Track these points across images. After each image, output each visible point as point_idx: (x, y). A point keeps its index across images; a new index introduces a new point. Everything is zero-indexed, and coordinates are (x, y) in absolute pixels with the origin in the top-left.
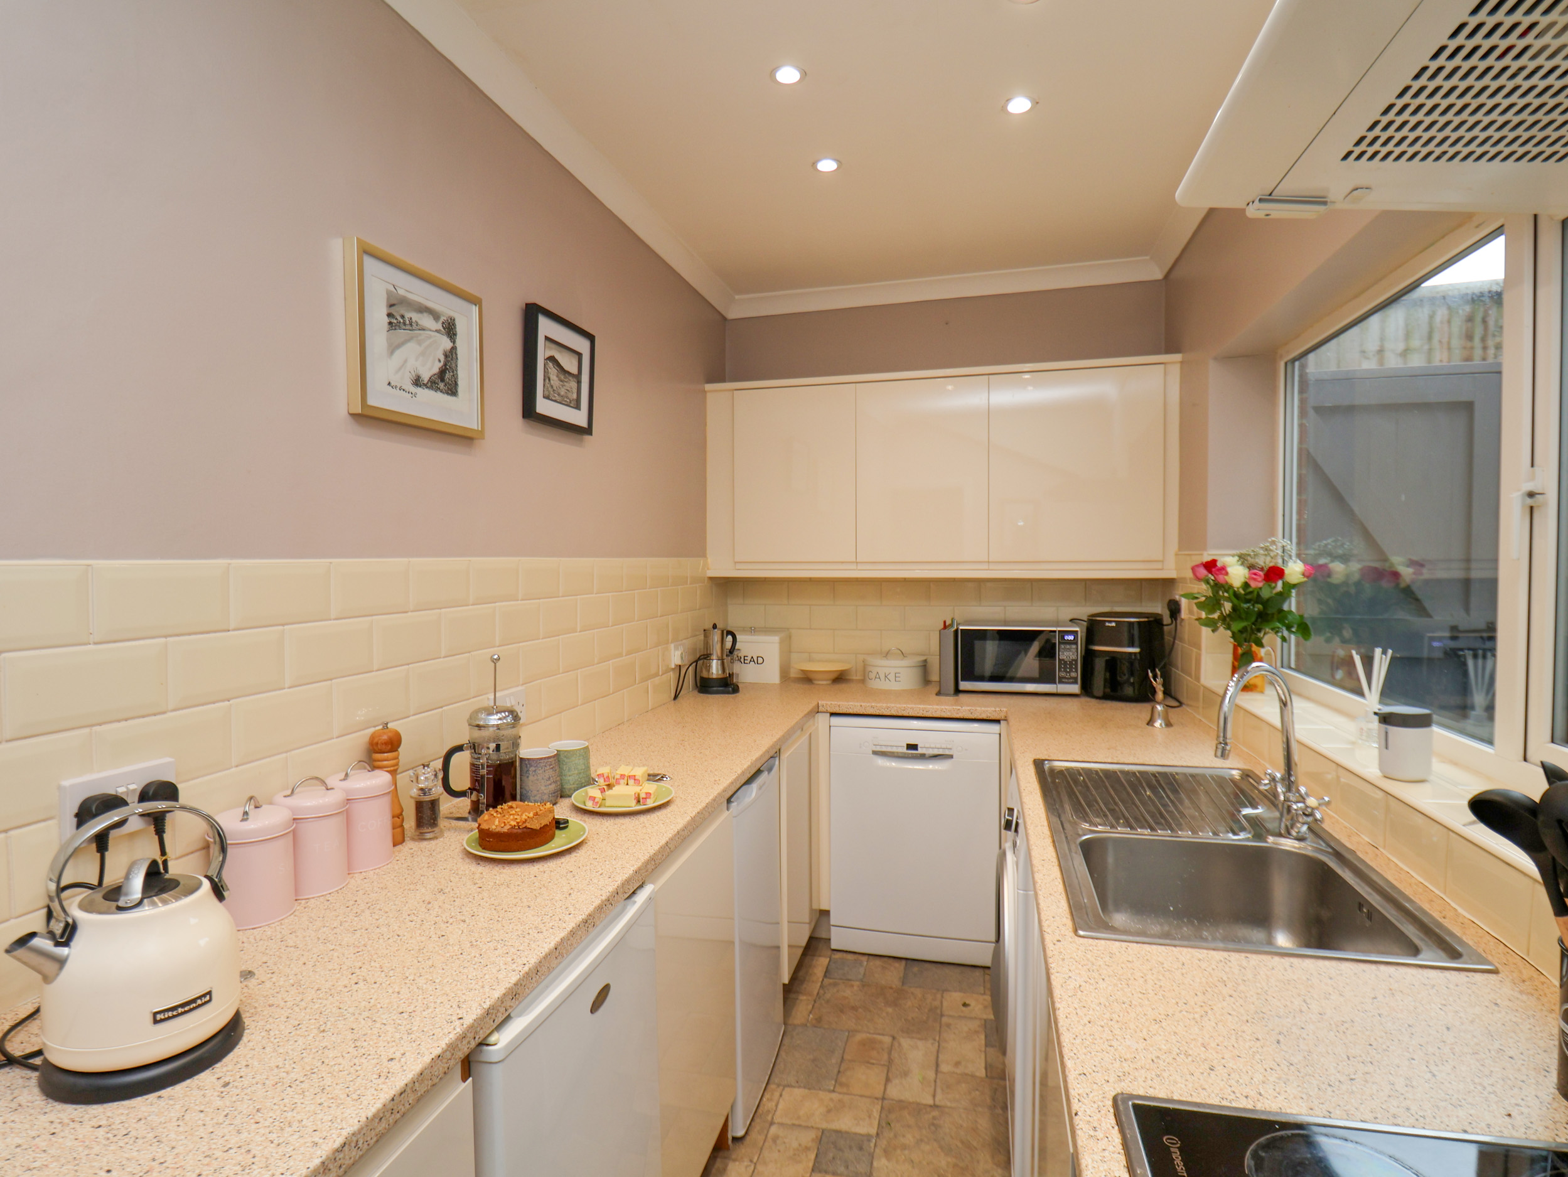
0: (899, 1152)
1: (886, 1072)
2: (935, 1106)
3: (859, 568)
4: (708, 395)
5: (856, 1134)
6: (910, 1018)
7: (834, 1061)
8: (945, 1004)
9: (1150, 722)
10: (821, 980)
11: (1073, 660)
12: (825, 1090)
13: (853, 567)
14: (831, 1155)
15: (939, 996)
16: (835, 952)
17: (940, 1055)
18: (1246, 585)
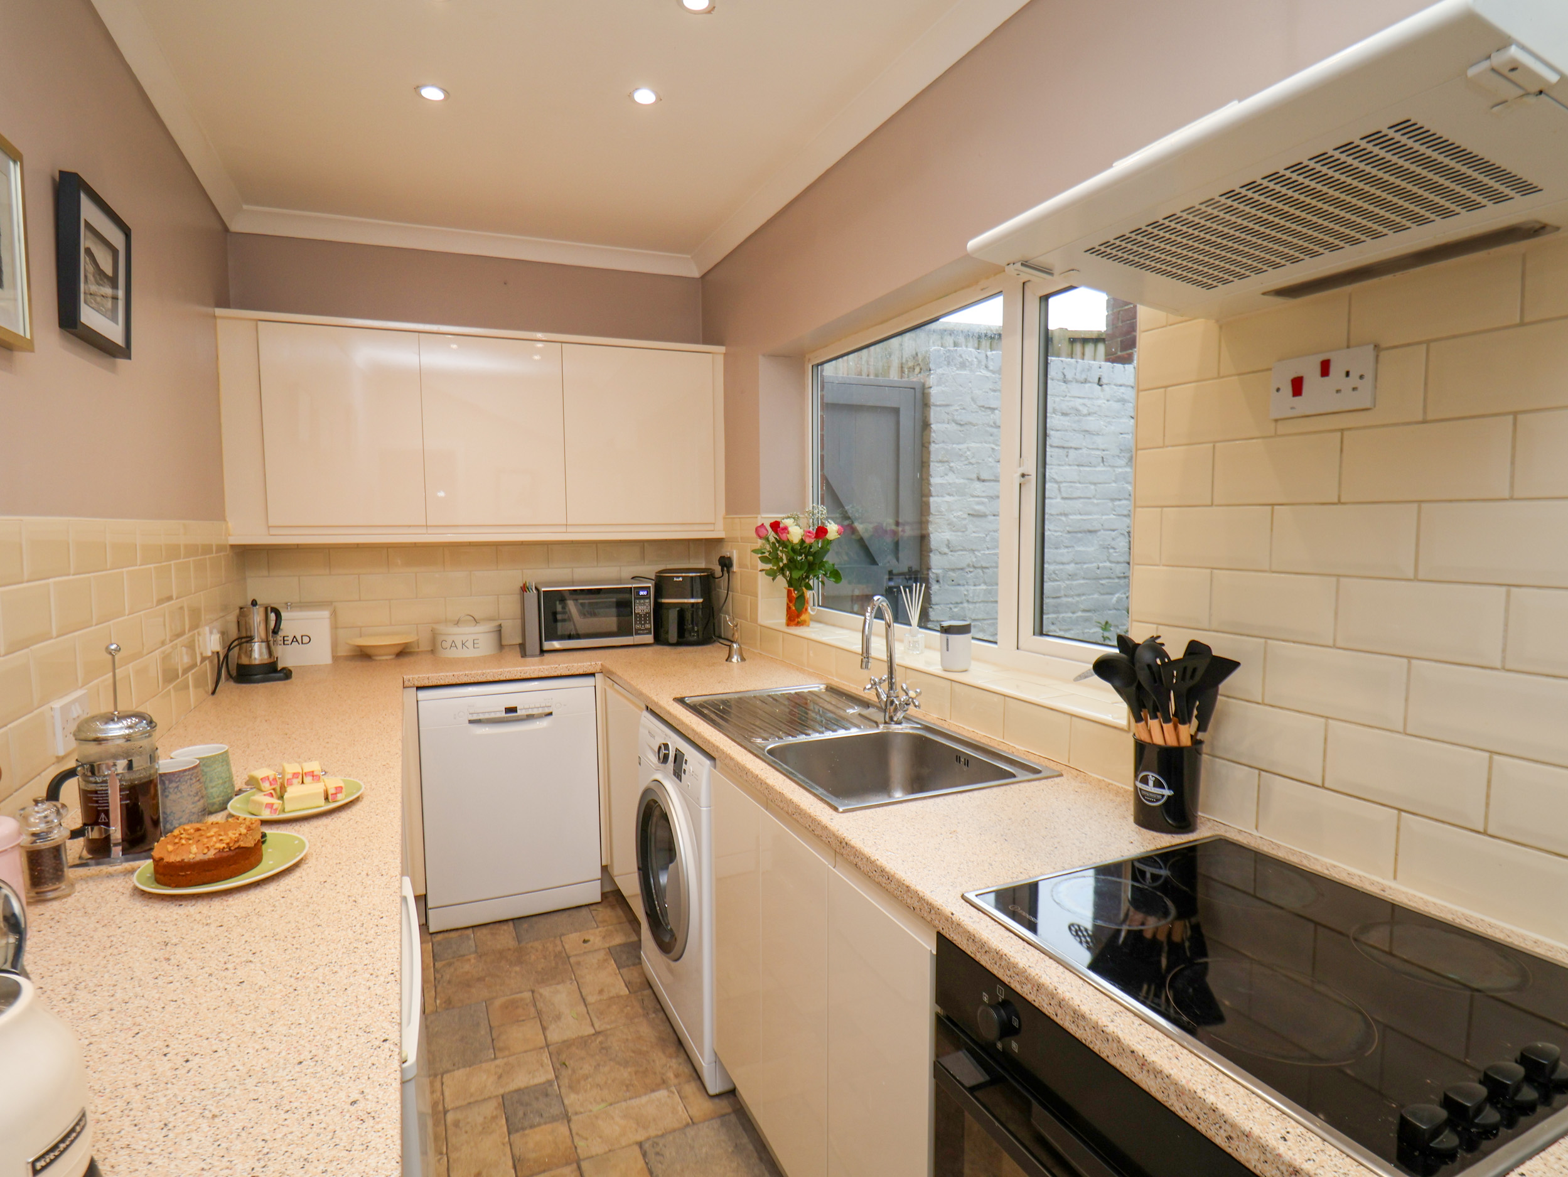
0: (582, 1083)
1: (539, 1022)
2: (597, 1033)
3: (429, 532)
4: (218, 321)
5: (536, 1085)
6: (540, 969)
7: (483, 1033)
8: (567, 947)
9: (729, 658)
10: (432, 965)
11: (647, 613)
12: (486, 1061)
13: (424, 531)
14: (521, 1114)
15: (558, 942)
16: (434, 935)
17: (582, 991)
18: (802, 541)
